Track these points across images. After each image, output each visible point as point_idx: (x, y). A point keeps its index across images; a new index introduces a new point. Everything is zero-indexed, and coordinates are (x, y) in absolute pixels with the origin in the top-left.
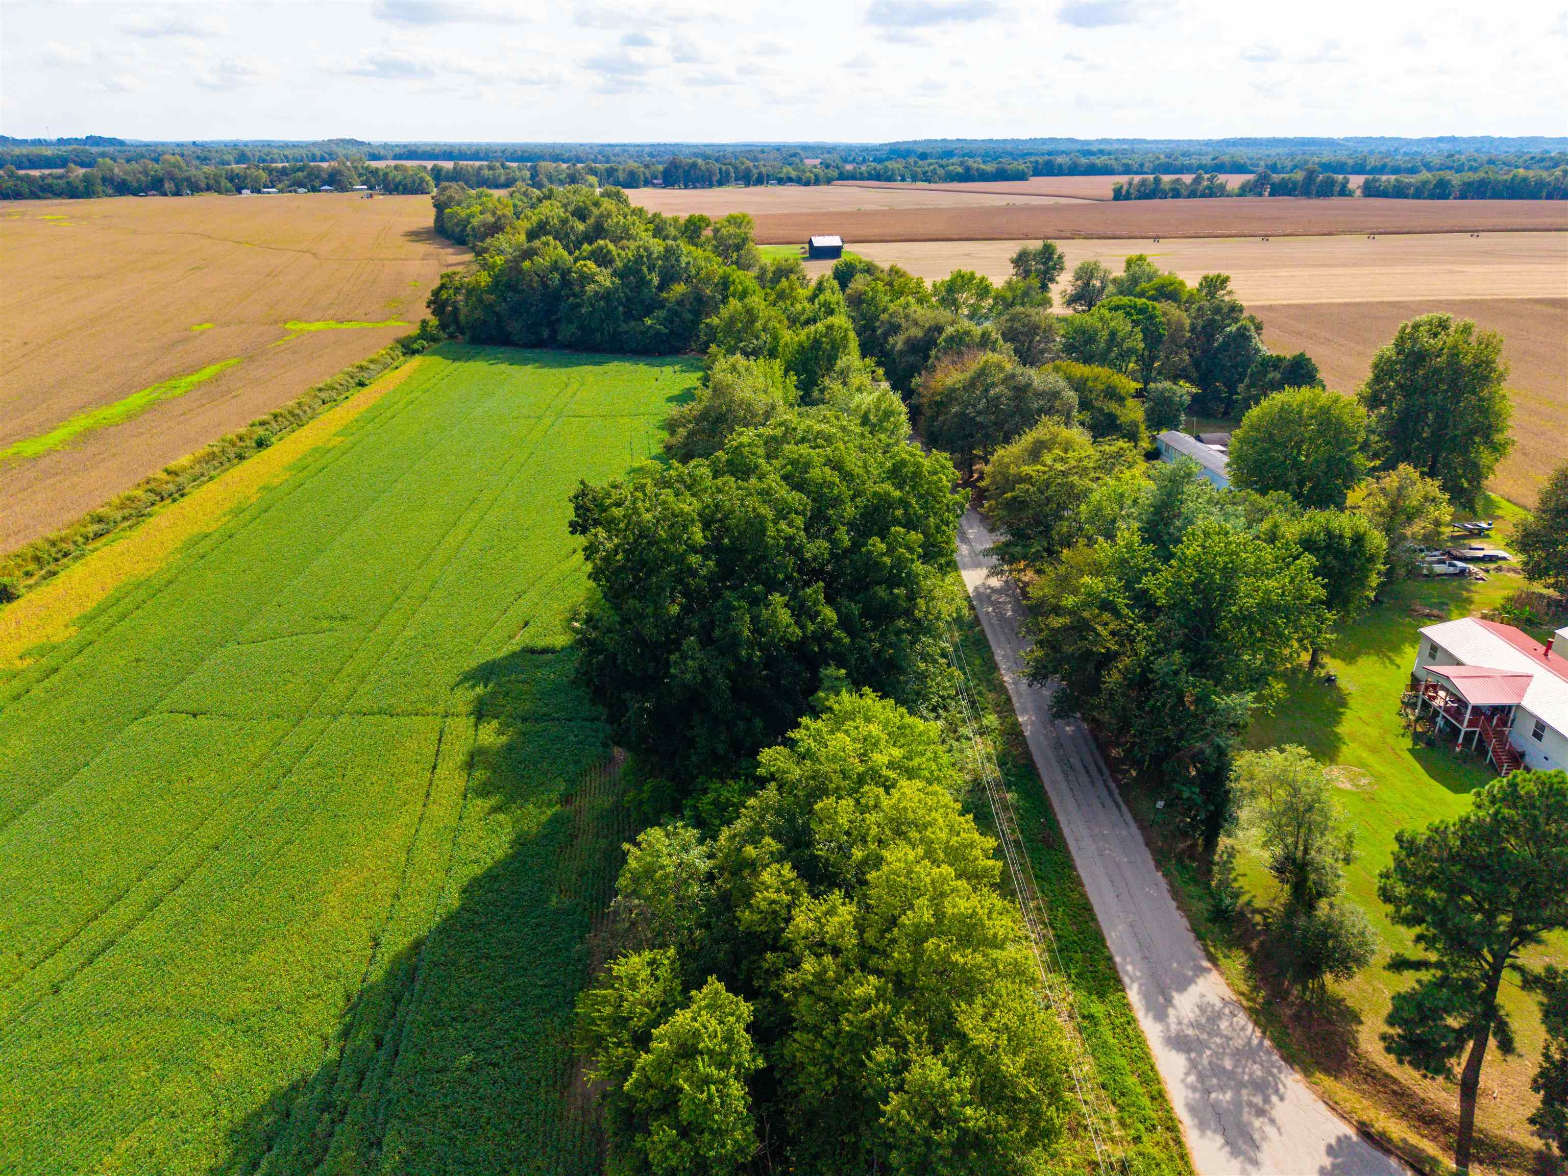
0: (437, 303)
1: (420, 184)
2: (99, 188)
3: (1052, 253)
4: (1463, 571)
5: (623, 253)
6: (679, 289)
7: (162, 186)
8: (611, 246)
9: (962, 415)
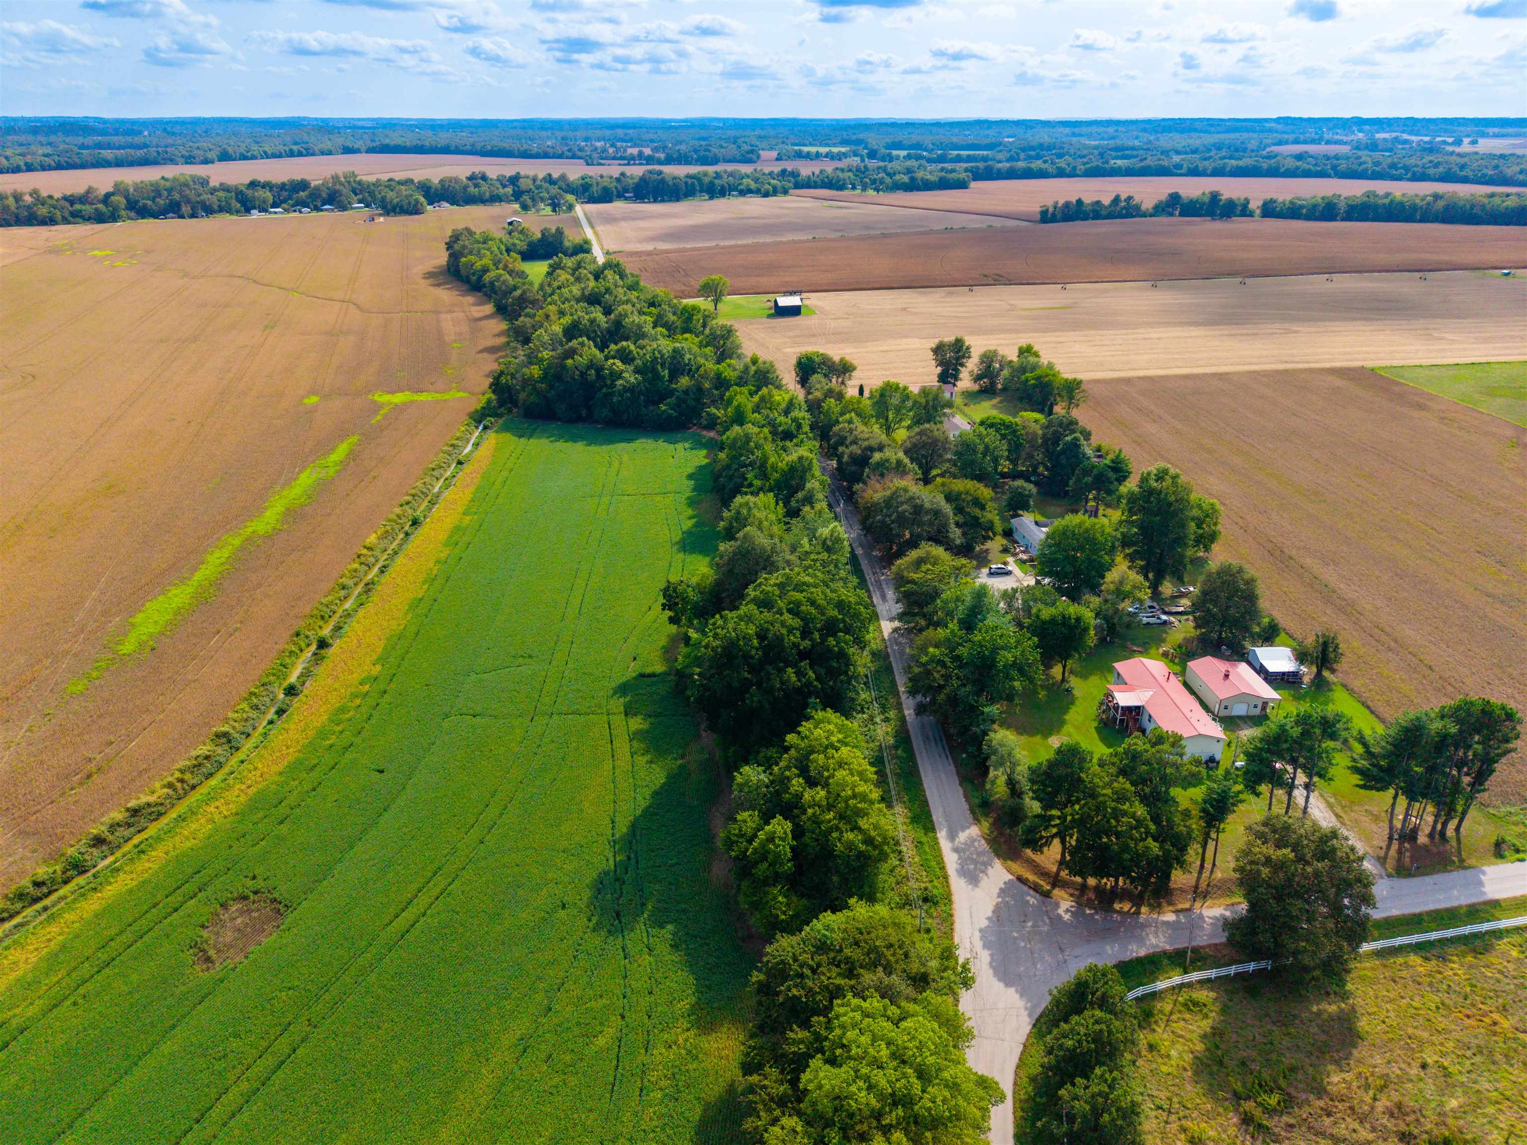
0: (497, 386)
1: (415, 205)
2: (123, 213)
3: (962, 346)
4: (1165, 622)
5: (641, 352)
6: (684, 381)
7: (179, 209)
8: (632, 347)
9: (883, 522)
